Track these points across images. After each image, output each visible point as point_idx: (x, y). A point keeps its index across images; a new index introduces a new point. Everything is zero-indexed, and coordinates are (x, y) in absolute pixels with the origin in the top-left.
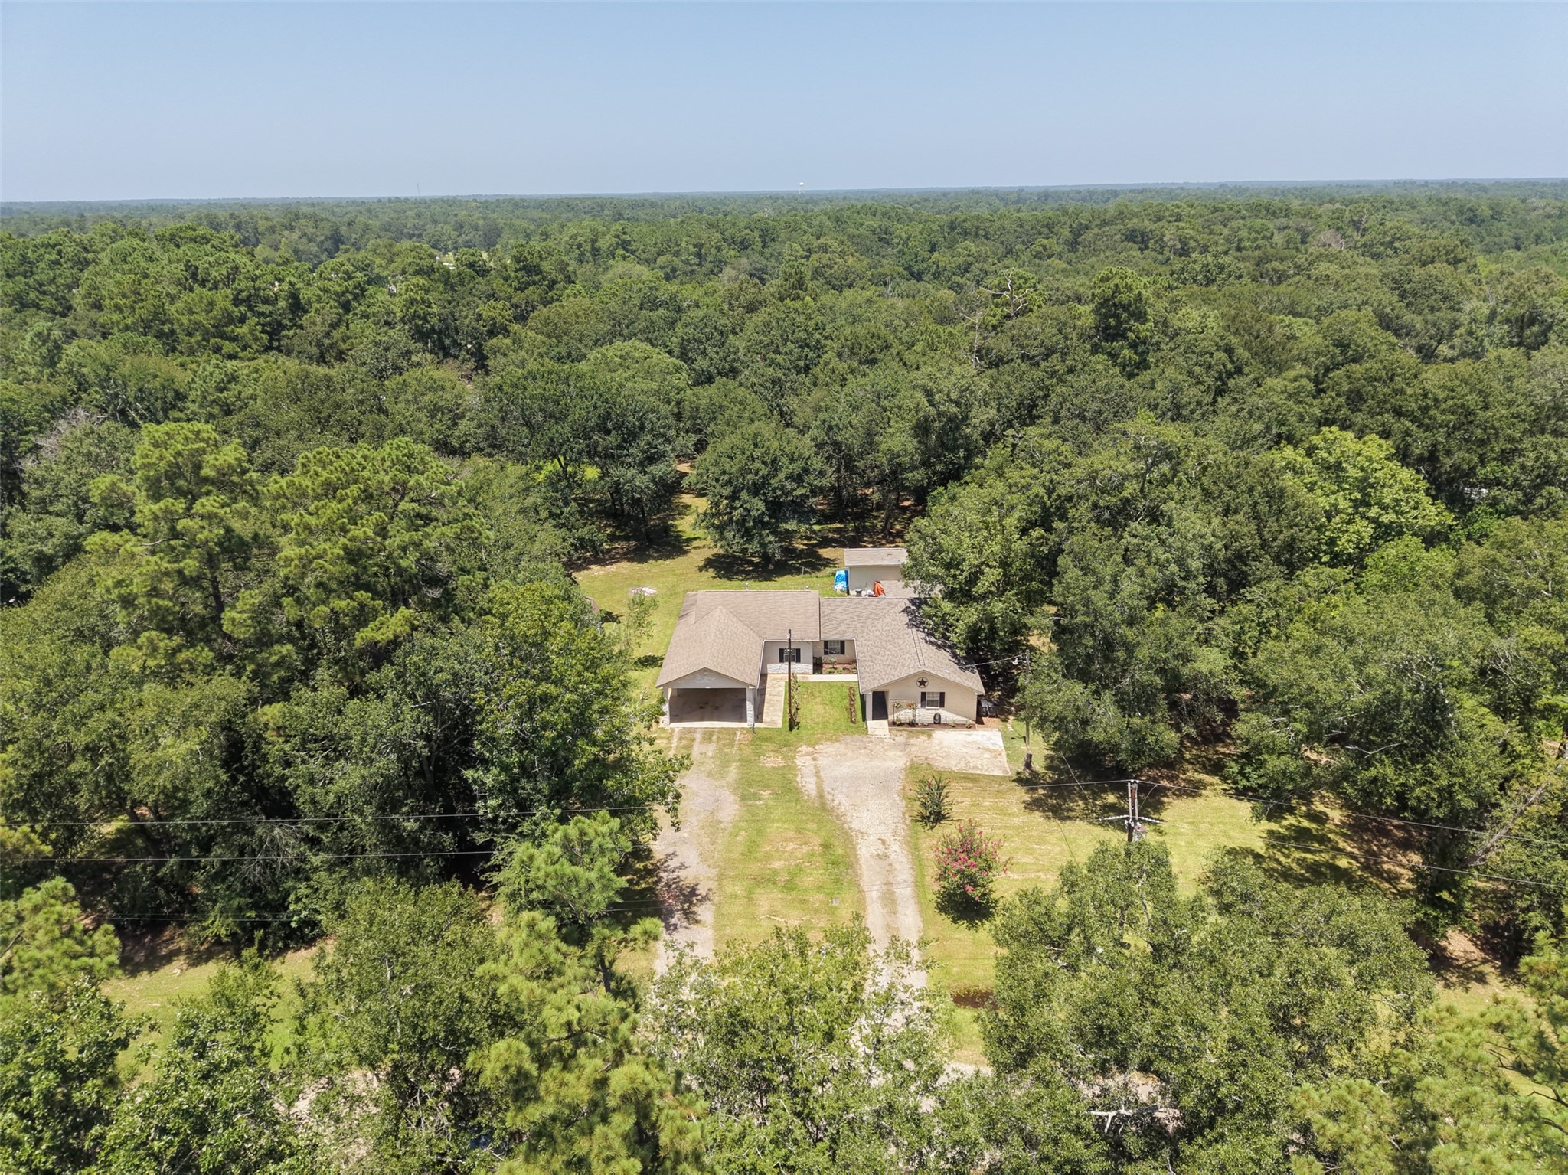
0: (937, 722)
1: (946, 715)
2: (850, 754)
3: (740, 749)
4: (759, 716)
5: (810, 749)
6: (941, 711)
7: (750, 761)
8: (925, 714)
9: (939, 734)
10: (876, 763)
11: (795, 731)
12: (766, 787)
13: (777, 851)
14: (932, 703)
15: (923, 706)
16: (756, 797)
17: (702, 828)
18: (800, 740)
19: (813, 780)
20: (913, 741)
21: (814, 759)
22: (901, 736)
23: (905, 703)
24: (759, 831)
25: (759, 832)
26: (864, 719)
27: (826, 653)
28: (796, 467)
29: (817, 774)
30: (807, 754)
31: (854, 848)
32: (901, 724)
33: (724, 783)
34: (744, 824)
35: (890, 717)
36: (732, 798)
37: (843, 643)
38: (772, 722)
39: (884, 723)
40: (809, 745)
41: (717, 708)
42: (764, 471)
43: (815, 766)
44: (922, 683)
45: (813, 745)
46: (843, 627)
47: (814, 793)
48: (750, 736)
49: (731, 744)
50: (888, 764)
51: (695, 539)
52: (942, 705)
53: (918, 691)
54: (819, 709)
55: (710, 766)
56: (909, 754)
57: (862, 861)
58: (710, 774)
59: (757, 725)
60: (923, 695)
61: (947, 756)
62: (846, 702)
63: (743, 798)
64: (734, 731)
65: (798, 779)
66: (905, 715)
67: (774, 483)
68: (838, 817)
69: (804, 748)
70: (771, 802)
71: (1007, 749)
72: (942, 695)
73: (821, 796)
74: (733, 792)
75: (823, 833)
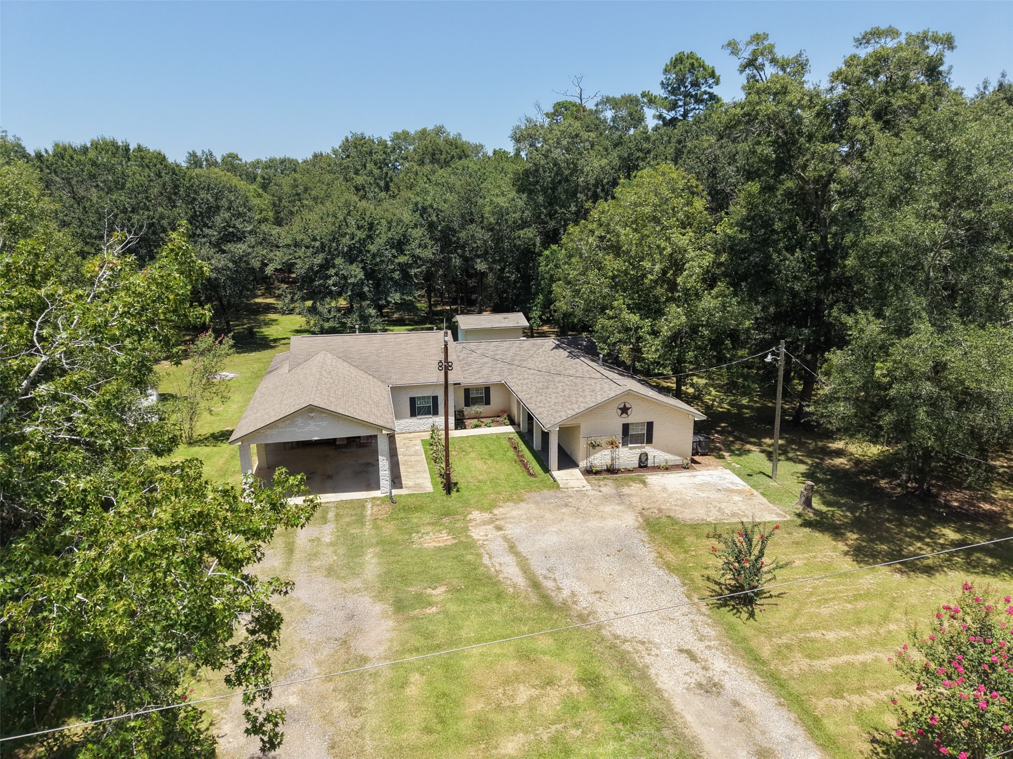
0: (643, 464)
1: (655, 454)
2: (548, 515)
3: (376, 527)
4: (396, 481)
5: (486, 516)
6: (648, 449)
7: (395, 543)
8: (628, 456)
9: (654, 479)
10: (594, 523)
11: (454, 494)
12: (436, 581)
13: (499, 708)
14: (637, 439)
15: (625, 444)
16: (423, 601)
17: (329, 679)
18: (466, 503)
19: (510, 559)
20: (626, 490)
21: (499, 528)
22: (608, 486)
23: (603, 441)
24: (446, 667)
25: (449, 669)
26: (546, 469)
27: (467, 404)
28: (396, 233)
29: (512, 548)
30: (484, 523)
31: (644, 675)
32: (597, 473)
33: (357, 583)
34: (412, 658)
35: (583, 464)
36: (378, 608)
37: (487, 389)
38: (417, 486)
39: (576, 472)
40: (482, 509)
41: (330, 477)
42: (361, 234)
43: (505, 538)
44: (625, 410)
45: (489, 508)
46: (485, 371)
47: (521, 581)
48: (388, 508)
49: (360, 520)
50: (611, 523)
51: (284, 339)
52: (649, 440)
53: (617, 423)
54: (479, 464)
55: (329, 557)
56: (631, 506)
57: (678, 705)
58: (330, 571)
59: (395, 492)
60: (626, 427)
61: (685, 504)
62: (511, 453)
63: (400, 606)
64: (361, 504)
65: (486, 560)
66: (601, 459)
67: (373, 248)
68: (582, 618)
69: (476, 515)
70: (452, 608)
71: (753, 486)
72: (650, 425)
73: (536, 585)
74: (379, 597)
75: (572, 655)
